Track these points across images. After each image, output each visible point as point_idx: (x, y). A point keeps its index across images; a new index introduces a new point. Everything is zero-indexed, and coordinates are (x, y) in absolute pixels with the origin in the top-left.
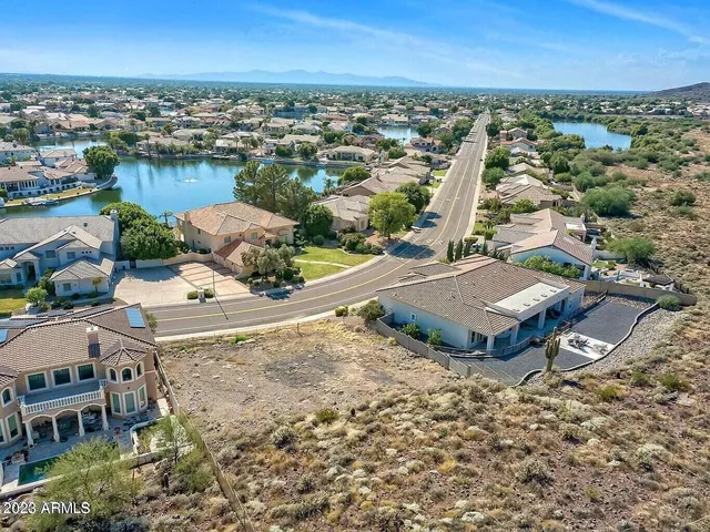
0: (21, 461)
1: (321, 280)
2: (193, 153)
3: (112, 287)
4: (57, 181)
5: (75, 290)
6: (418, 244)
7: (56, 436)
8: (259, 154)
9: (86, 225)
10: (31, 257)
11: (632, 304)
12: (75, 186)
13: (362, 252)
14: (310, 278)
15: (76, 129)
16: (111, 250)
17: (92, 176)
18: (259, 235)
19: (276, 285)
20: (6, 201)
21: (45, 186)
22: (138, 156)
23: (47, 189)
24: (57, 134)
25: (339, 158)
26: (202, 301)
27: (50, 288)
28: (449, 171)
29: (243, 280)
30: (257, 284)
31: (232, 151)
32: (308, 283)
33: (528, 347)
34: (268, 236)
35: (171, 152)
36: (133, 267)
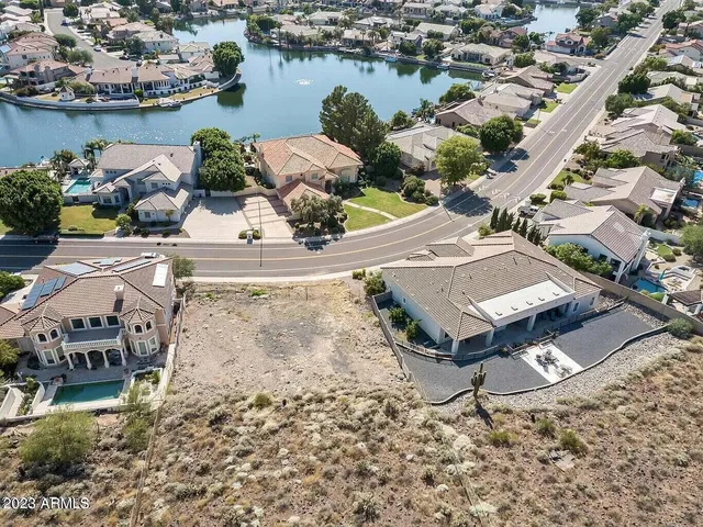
0: (59, 384)
1: (362, 232)
2: (321, 44)
3: (184, 216)
4: (186, 80)
5: (153, 218)
6: (480, 196)
7: (89, 366)
8: (384, 49)
9: (172, 155)
10: (125, 184)
11: (645, 318)
12: (201, 85)
13: (417, 201)
14: (350, 229)
15: (227, 7)
16: (190, 180)
17: (216, 75)
18: (319, 176)
19: (318, 233)
20: (141, 101)
21: (175, 86)
22: (270, 45)
23: (176, 89)
24: (209, 11)
25: (465, 60)
26: (250, 242)
27: (134, 215)
28: (580, 85)
29: (292, 223)
30: (302, 229)
31: (358, 43)
32: (348, 234)
33: (494, 354)
34: (328, 176)
35: (300, 42)
36: (208, 195)
